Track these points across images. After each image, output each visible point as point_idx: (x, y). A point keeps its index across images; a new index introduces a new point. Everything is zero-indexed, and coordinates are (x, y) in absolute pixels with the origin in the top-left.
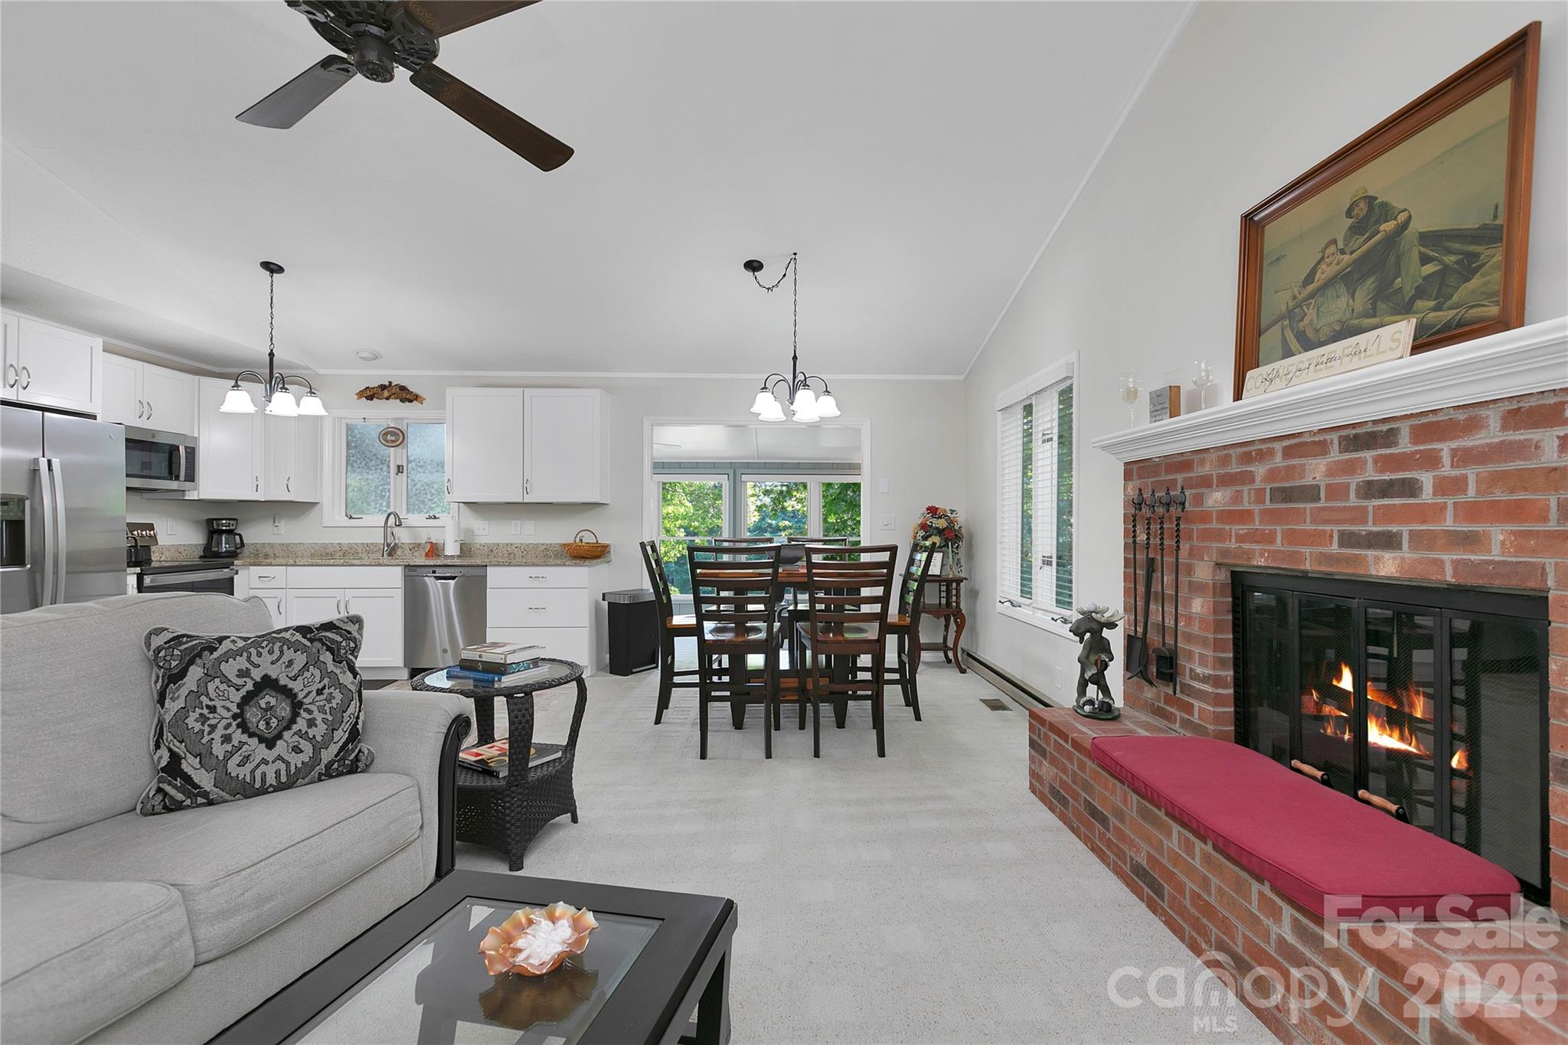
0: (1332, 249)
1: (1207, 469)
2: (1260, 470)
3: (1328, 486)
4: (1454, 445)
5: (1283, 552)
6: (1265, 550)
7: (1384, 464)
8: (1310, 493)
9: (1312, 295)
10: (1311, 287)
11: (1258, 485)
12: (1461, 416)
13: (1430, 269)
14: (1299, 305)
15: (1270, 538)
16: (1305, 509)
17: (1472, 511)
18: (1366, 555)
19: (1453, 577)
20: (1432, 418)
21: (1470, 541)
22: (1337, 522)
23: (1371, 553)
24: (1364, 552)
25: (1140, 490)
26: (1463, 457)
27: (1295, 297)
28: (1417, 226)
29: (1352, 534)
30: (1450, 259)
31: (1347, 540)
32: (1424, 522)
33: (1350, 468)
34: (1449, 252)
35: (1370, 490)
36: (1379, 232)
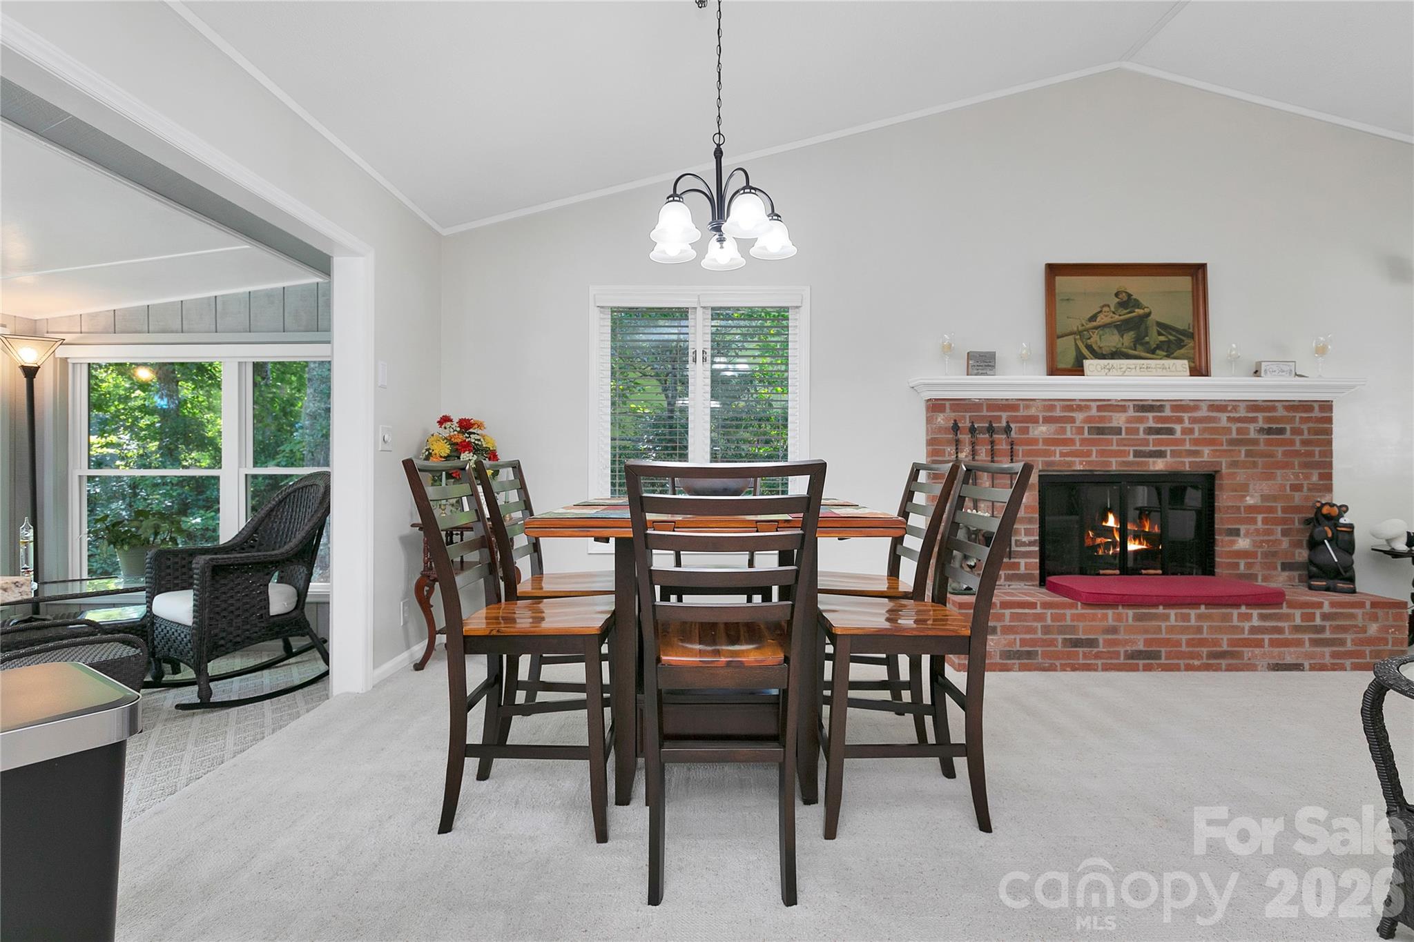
0: (1106, 309)
1: (1032, 412)
2: (1080, 416)
3: (1127, 428)
4: (1190, 415)
5: (1096, 461)
6: (1083, 461)
7: (1158, 420)
8: (1117, 431)
9: (1096, 328)
10: (1094, 324)
11: (1078, 424)
12: (1192, 404)
13: (1162, 338)
14: (1087, 330)
15: (1088, 454)
16: (1112, 439)
17: (1196, 442)
18: (1149, 461)
19: (1190, 467)
20: (1179, 403)
21: (1196, 453)
22: (1132, 446)
23: (1151, 460)
24: (1147, 459)
25: (955, 421)
26: (1194, 420)
27: (1083, 325)
28: (1155, 317)
29: (1141, 451)
30: (1171, 337)
31: (1137, 454)
32: (1177, 446)
33: (1141, 420)
34: (1171, 334)
35: (1150, 431)
36: (1134, 312)
